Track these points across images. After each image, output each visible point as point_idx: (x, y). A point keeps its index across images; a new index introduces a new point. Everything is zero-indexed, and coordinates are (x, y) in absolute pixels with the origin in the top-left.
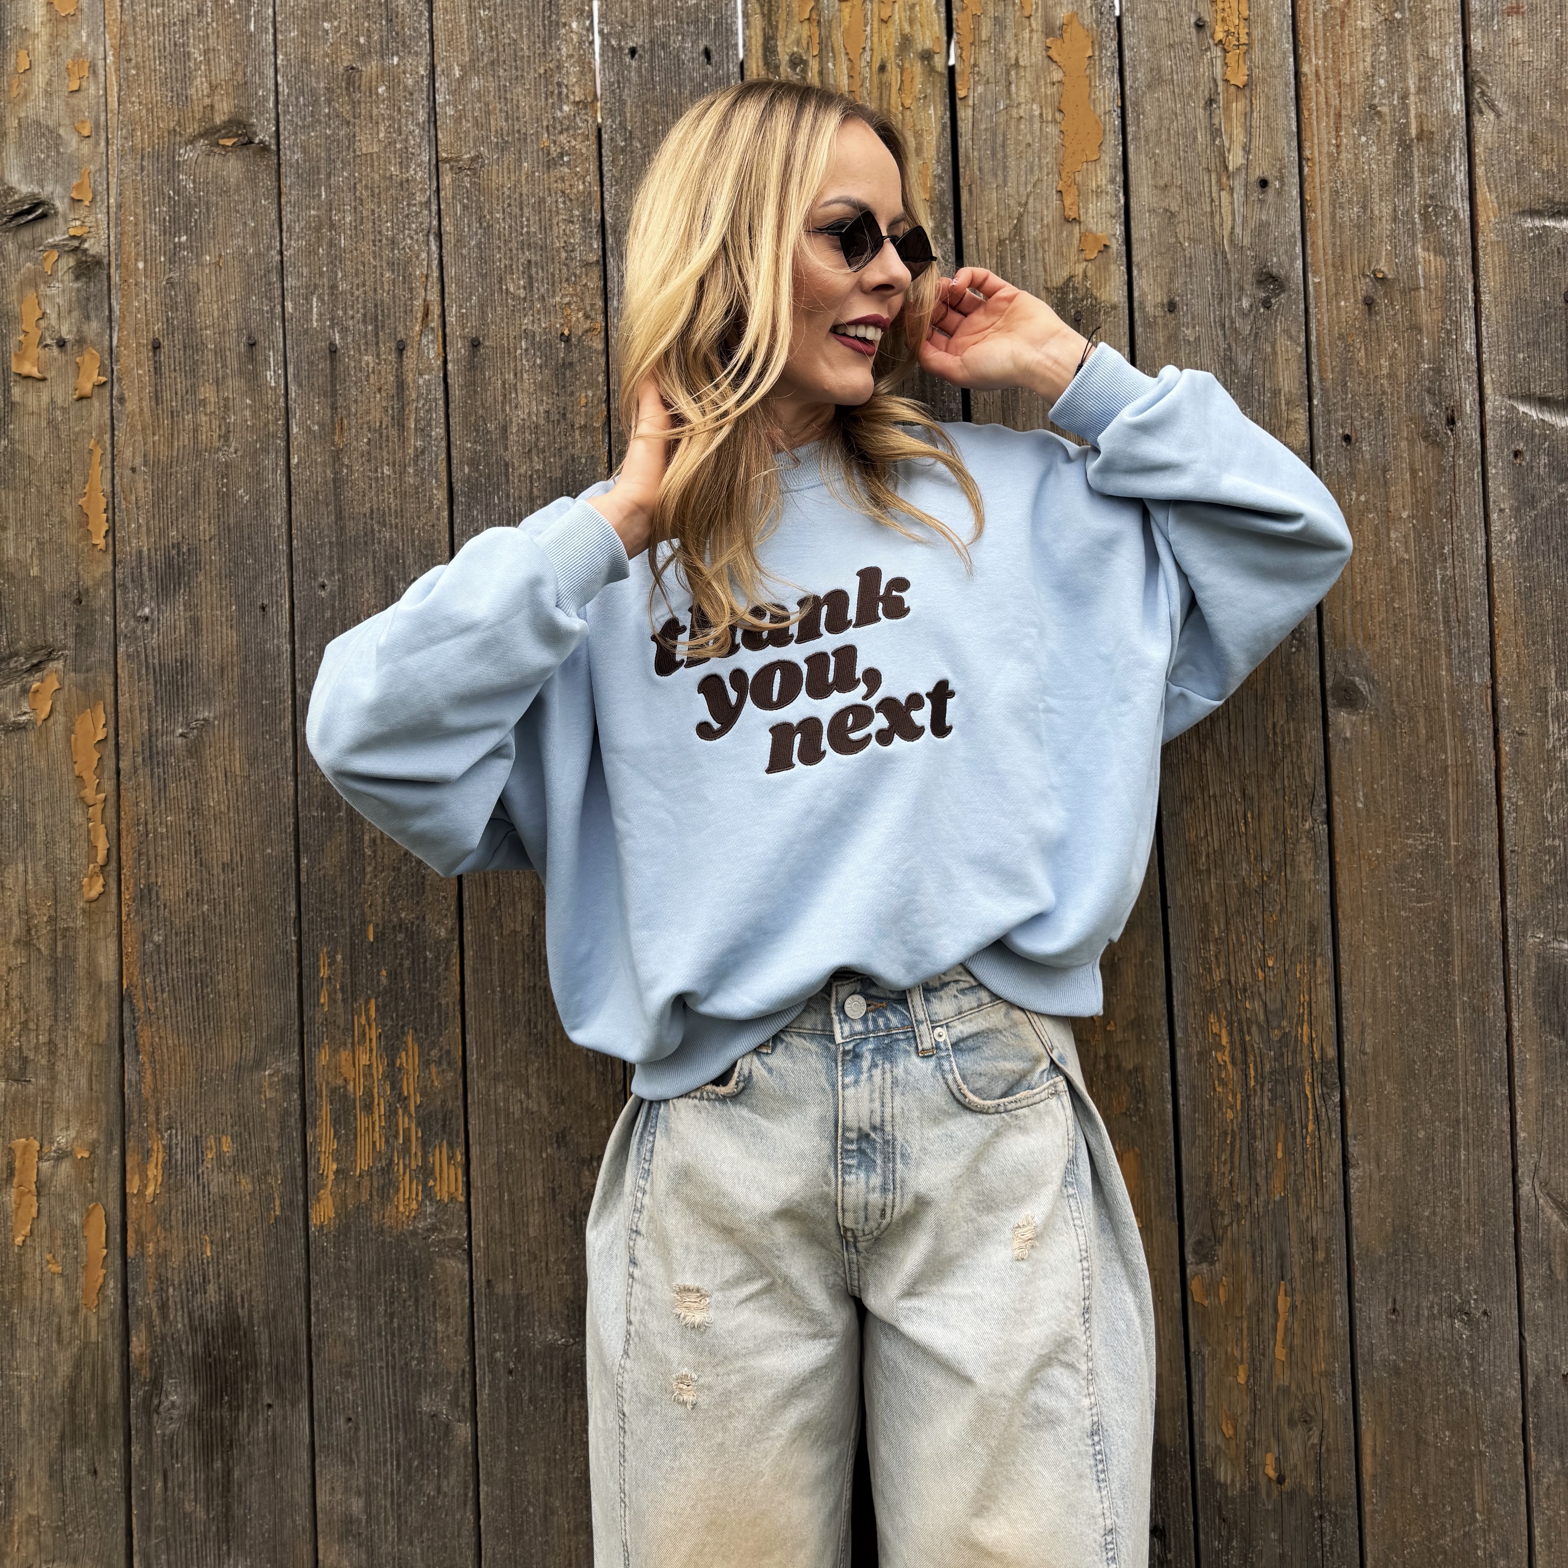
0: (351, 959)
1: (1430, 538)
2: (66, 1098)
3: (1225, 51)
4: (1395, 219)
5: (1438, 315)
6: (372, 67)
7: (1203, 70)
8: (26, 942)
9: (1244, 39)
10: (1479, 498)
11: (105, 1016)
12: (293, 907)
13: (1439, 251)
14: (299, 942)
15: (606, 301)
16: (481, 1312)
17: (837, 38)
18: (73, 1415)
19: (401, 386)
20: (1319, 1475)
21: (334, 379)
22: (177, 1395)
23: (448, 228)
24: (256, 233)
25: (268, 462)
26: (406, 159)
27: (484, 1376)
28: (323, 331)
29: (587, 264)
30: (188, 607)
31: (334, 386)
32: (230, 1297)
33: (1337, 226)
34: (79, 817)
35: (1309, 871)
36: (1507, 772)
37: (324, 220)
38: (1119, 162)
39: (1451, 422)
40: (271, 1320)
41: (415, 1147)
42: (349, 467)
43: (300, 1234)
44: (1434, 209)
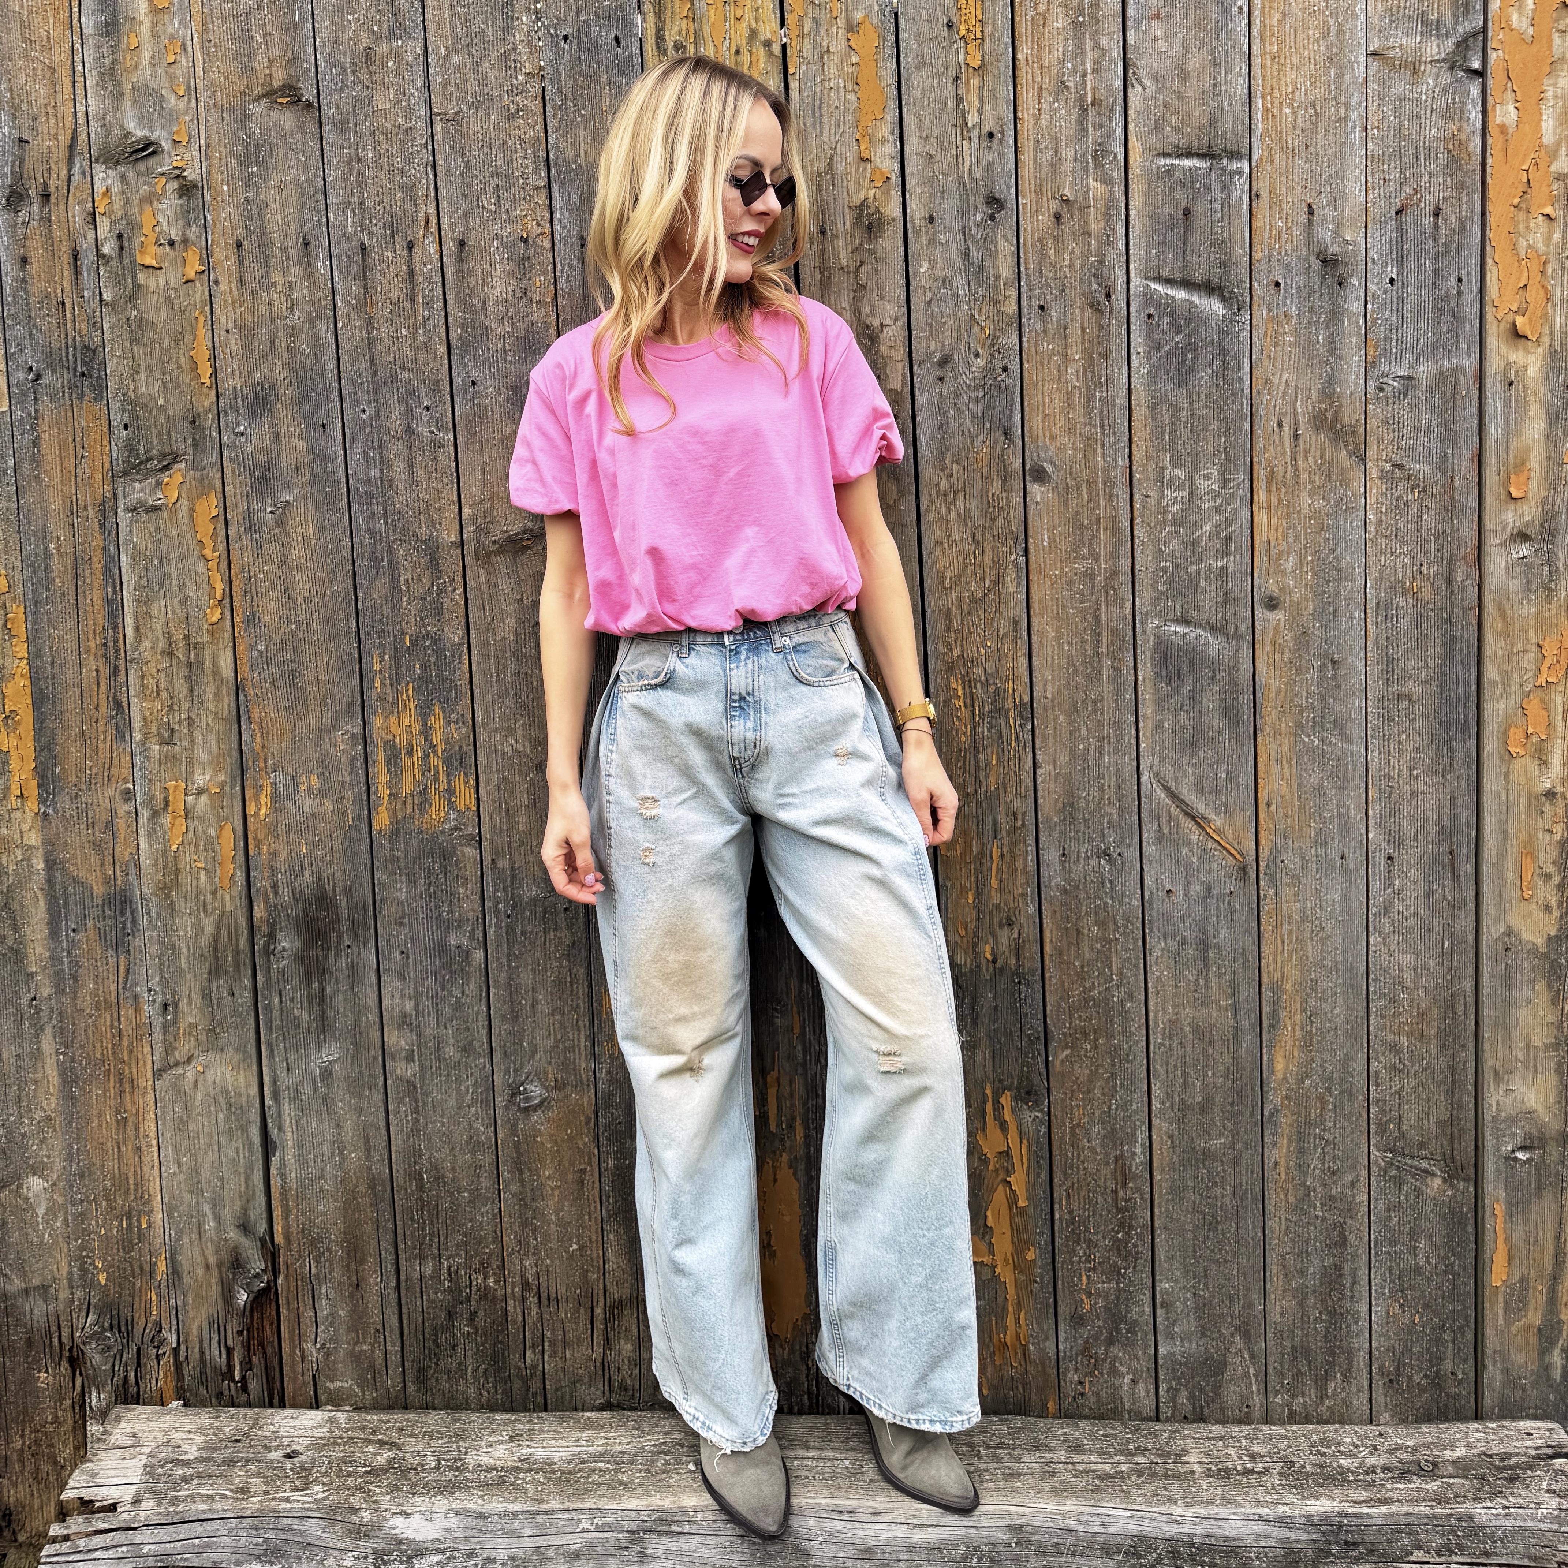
0: (395, 658)
1: (1093, 372)
2: (202, 755)
3: (967, 43)
4: (1076, 160)
5: (1101, 224)
6: (383, 48)
7: (952, 56)
8: (169, 652)
9: (979, 35)
10: (1125, 345)
11: (226, 701)
12: (354, 625)
13: (1103, 181)
14: (359, 647)
15: (551, 214)
16: (489, 880)
17: (706, 30)
18: (216, 958)
19: (411, 272)
20: (1018, 957)
21: (364, 267)
22: (286, 942)
23: (440, 161)
24: (306, 165)
25: (322, 324)
26: (409, 113)
27: (491, 920)
28: (356, 232)
29: (538, 188)
30: (271, 425)
31: (364, 273)
32: (320, 878)
33: (1037, 165)
34: (201, 568)
35: (1013, 586)
36: (1138, 520)
37: (354, 156)
38: (897, 120)
39: (1108, 296)
40: (348, 891)
41: (442, 777)
42: (378, 329)
43: (366, 835)
44: (1101, 153)
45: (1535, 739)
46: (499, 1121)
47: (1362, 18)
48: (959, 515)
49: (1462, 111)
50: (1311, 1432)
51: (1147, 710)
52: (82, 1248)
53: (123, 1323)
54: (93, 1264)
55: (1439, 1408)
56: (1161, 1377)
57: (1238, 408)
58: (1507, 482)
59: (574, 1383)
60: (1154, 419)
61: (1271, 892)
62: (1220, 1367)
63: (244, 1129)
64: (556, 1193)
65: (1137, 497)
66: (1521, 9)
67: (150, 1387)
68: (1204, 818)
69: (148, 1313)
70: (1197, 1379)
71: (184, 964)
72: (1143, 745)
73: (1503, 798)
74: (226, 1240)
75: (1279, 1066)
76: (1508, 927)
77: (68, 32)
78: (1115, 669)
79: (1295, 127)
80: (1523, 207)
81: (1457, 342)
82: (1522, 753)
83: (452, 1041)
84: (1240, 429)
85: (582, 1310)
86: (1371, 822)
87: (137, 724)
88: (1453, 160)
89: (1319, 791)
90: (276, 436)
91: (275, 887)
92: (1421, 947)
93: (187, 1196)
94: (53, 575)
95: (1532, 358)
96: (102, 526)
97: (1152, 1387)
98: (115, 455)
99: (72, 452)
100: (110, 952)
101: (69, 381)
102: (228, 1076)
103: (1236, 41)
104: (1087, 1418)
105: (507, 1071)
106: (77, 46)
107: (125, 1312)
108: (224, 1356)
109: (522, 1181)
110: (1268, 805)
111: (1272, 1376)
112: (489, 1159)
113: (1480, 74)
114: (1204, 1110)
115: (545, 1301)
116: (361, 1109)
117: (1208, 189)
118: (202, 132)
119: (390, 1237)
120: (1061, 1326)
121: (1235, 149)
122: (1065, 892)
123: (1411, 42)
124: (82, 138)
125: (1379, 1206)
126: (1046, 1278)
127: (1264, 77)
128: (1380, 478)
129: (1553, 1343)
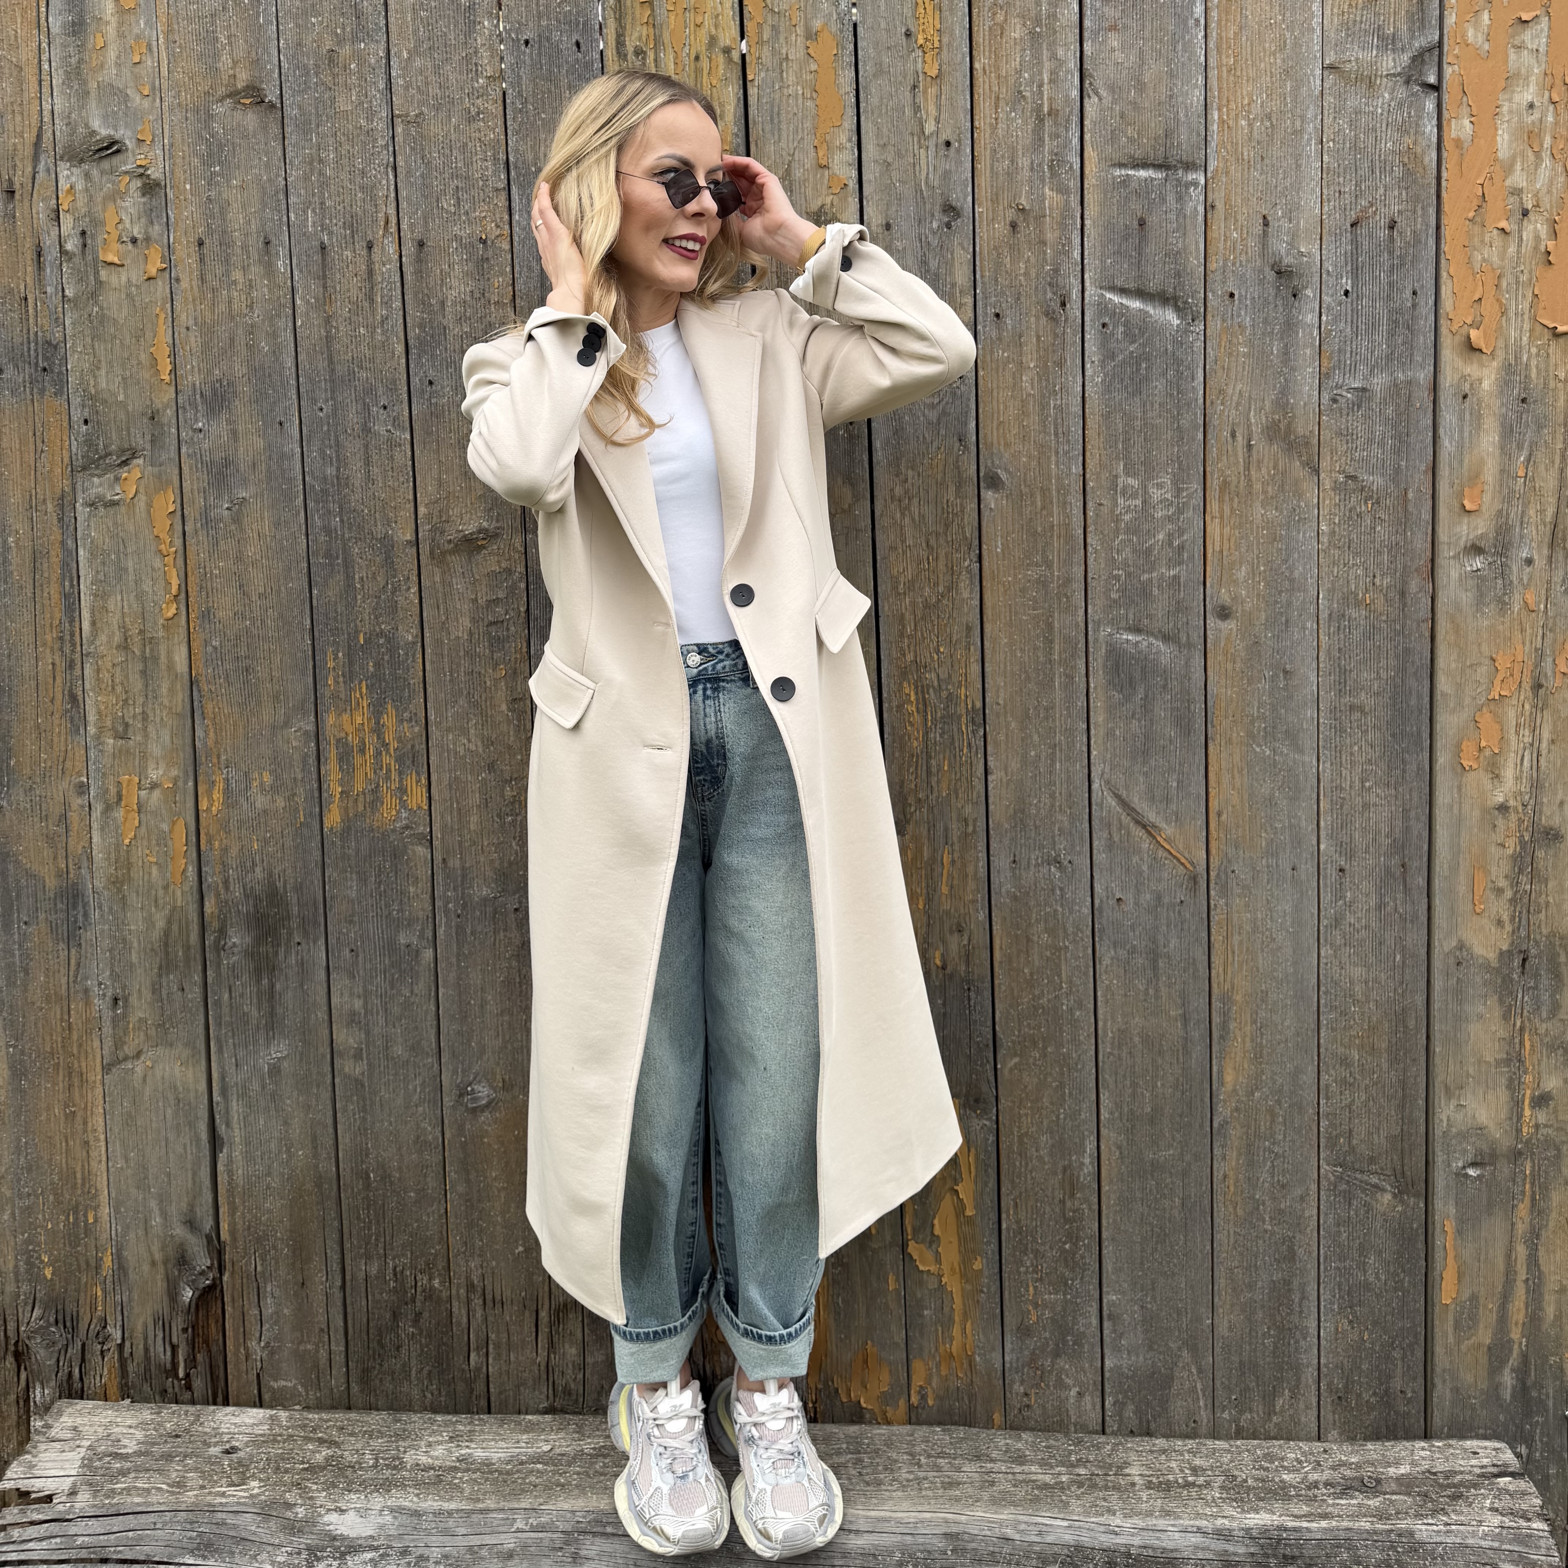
0: (349, 655)
1: (1047, 380)
2: (155, 749)
3: (924, 52)
4: (1032, 169)
5: (1057, 234)
6: (346, 51)
7: (910, 65)
8: (125, 647)
9: (937, 44)
10: (1079, 354)
11: (181, 696)
12: (309, 621)
13: (1059, 191)
14: (313, 644)
15: (510, 215)
16: (439, 878)
17: (666, 36)
18: (167, 953)
19: (370, 272)
20: (968, 964)
21: (324, 265)
22: (237, 938)
23: (401, 163)
24: (267, 165)
25: (281, 323)
26: (371, 115)
27: (441, 919)
28: (316, 234)
29: (497, 190)
30: (229, 422)
31: (324, 272)
32: (271, 875)
33: (994, 174)
34: (158, 563)
35: (967, 592)
36: (1091, 528)
37: (315, 156)
38: (854, 127)
39: (1063, 304)
40: (298, 888)
41: (394, 775)
42: (337, 328)
43: (317, 832)
44: (1057, 162)
45: (1487, 752)
46: (446, 1122)
47: (1318, 31)
48: (913, 520)
49: (1417, 125)
50: (1256, 1447)
51: (1098, 717)
52: (28, 1242)
53: (68, 1319)
54: (39, 1257)
55: (1387, 1427)
56: (1108, 1390)
57: (1192, 417)
58: (1461, 495)
59: (518, 1386)
60: (1108, 428)
61: (1222, 902)
62: (1168, 1381)
63: (192, 1125)
64: (503, 1195)
65: (1090, 505)
66: (1477, 25)
67: (94, 1382)
68: (1154, 826)
69: (93, 1308)
70: (1144, 1392)
71: (134, 958)
72: (1094, 753)
73: (1456, 811)
74: (172, 1236)
75: (1229, 1078)
76: (1460, 941)
77: (35, 32)
78: (1067, 676)
79: (1250, 139)
80: (1478, 219)
81: (1412, 355)
82: (1475, 766)
83: (400, 1040)
84: (1194, 440)
85: (527, 1313)
86: (1323, 833)
87: (92, 717)
88: (1408, 173)
89: (1270, 801)
90: (234, 433)
91: (226, 882)
92: (1372, 960)
93: (133, 1191)
94: (12, 568)
95: (1486, 372)
96: (61, 520)
97: (1098, 1401)
98: (74, 450)
99: (32, 447)
100: (62, 946)
101: (31, 376)
102: (177, 1070)
103: (1193, 53)
104: (1032, 1430)
105: (455, 1072)
106: (44, 45)
107: (70, 1307)
108: (169, 1353)
109: (468, 1181)
110: (1219, 814)
111: (1219, 1392)
112: (436, 1158)
113: (1436, 88)
114: (1152, 1121)
115: (489, 1303)
116: (309, 1107)
117: (1163, 200)
118: (166, 131)
119: (335, 1236)
120: (1008, 1337)
121: (1190, 159)
122: (1015, 898)
123: (1367, 56)
124: (47, 136)
125: (1328, 1220)
126: (993, 1289)
127: (1220, 89)
128: (1334, 489)
129: (1503, 1362)
